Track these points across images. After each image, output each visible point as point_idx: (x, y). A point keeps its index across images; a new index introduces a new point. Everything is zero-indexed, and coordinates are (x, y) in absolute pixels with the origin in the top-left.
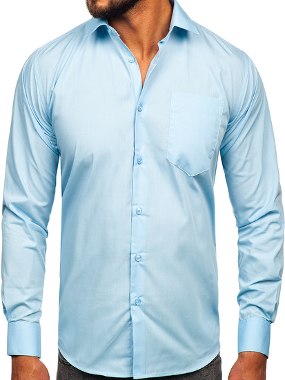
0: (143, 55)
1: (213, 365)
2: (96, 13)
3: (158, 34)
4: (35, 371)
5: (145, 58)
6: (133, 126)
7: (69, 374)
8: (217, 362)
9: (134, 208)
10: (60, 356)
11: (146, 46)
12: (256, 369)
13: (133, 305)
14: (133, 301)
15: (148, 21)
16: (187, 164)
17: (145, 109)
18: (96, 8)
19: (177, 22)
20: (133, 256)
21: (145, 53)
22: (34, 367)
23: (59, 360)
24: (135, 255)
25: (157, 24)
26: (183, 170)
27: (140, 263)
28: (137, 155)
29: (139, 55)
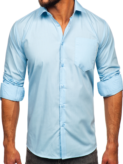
0: (63, 23)
1: (94, 153)
2: (43, 5)
3: (69, 14)
4: (14, 154)
5: (64, 24)
6: (59, 51)
7: (31, 157)
8: (95, 152)
9: (61, 85)
10: (28, 149)
11: (64, 19)
12: (114, 154)
13: (61, 126)
14: (61, 125)
15: (65, 8)
16: (83, 66)
17: (64, 44)
18: (42, 2)
19: (77, 8)
20: (61, 106)
21: (64, 22)
22: (14, 152)
23: (27, 150)
24: (61, 105)
25: (69, 9)
26: (81, 69)
27: (64, 108)
28: (62, 63)
29: (61, 23)
